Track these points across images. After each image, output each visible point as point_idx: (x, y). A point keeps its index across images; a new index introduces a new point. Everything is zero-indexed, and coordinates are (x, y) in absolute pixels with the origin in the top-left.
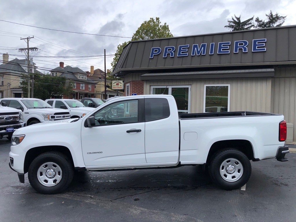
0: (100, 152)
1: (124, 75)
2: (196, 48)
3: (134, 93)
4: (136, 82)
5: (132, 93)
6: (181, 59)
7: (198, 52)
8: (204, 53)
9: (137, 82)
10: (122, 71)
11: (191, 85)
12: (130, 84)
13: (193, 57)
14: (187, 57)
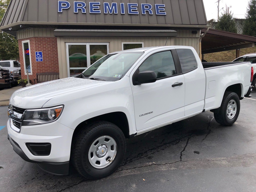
0: (151, 112)
1: (16, 30)
2: (107, 7)
3: (38, 51)
4: (39, 39)
5: (36, 51)
6: (94, 16)
7: (111, 11)
8: (116, 12)
9: (41, 39)
10: (22, 25)
11: (109, 42)
12: (30, 41)
13: (106, 15)
14: (100, 14)
